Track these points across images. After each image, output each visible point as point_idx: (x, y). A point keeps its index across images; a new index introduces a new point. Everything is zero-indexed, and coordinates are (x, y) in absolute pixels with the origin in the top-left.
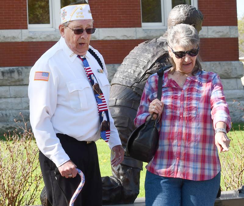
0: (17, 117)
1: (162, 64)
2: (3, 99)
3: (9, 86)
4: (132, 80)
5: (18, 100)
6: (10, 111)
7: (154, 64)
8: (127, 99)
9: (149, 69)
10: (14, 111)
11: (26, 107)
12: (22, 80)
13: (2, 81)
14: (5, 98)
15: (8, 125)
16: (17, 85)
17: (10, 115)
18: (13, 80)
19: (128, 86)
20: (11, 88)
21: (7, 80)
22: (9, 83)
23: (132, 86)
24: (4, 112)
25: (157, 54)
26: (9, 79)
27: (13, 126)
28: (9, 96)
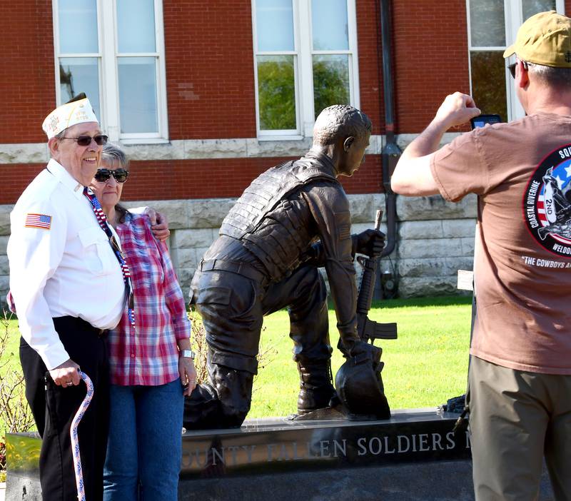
0: (453, 267)
1: (292, 202)
2: (431, 240)
3: (442, 219)
4: (243, 228)
5: (456, 242)
6: (443, 260)
7: (279, 202)
8: (232, 258)
9: (270, 211)
10: (448, 259)
11: (468, 253)
12: (462, 211)
13: (429, 212)
14: (435, 238)
15: (439, 280)
16: (454, 219)
17: (443, 266)
18: (448, 211)
19: (236, 239)
20: (445, 223)
21: (438, 211)
22: (442, 215)
23: (241, 238)
24: (433, 261)
25: (285, 186)
26: (442, 209)
27: (446, 282)
28: (441, 236)
